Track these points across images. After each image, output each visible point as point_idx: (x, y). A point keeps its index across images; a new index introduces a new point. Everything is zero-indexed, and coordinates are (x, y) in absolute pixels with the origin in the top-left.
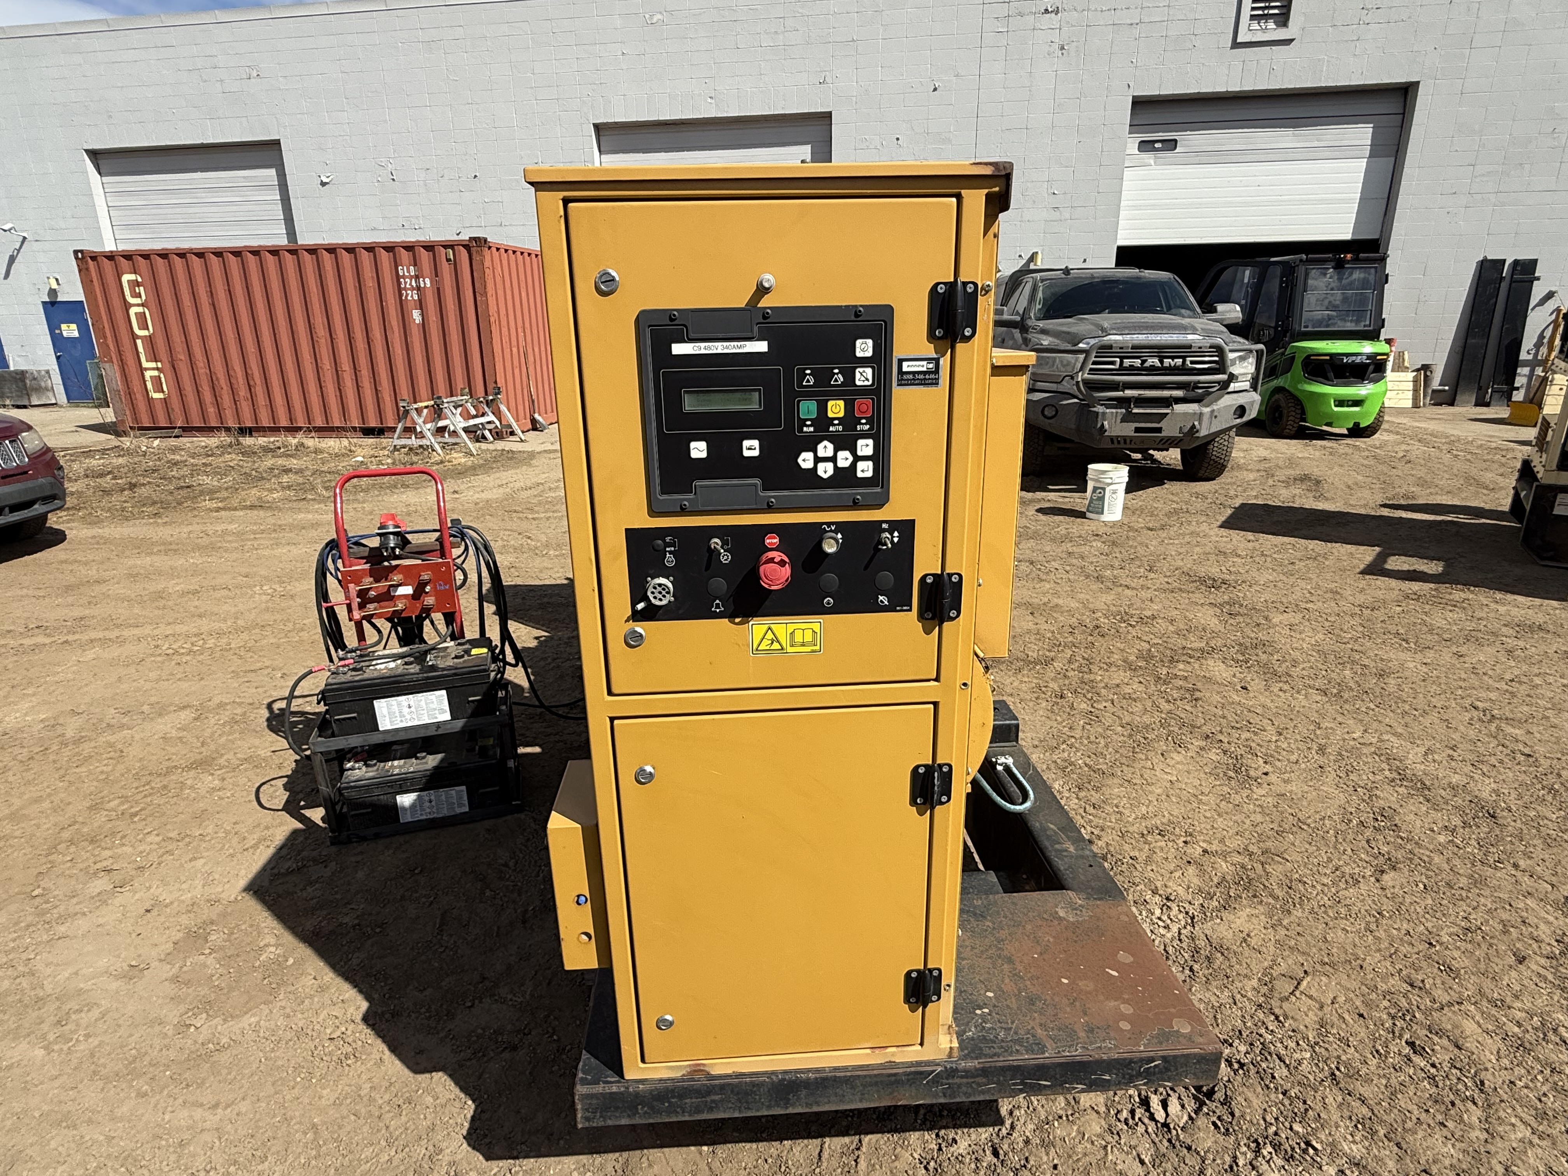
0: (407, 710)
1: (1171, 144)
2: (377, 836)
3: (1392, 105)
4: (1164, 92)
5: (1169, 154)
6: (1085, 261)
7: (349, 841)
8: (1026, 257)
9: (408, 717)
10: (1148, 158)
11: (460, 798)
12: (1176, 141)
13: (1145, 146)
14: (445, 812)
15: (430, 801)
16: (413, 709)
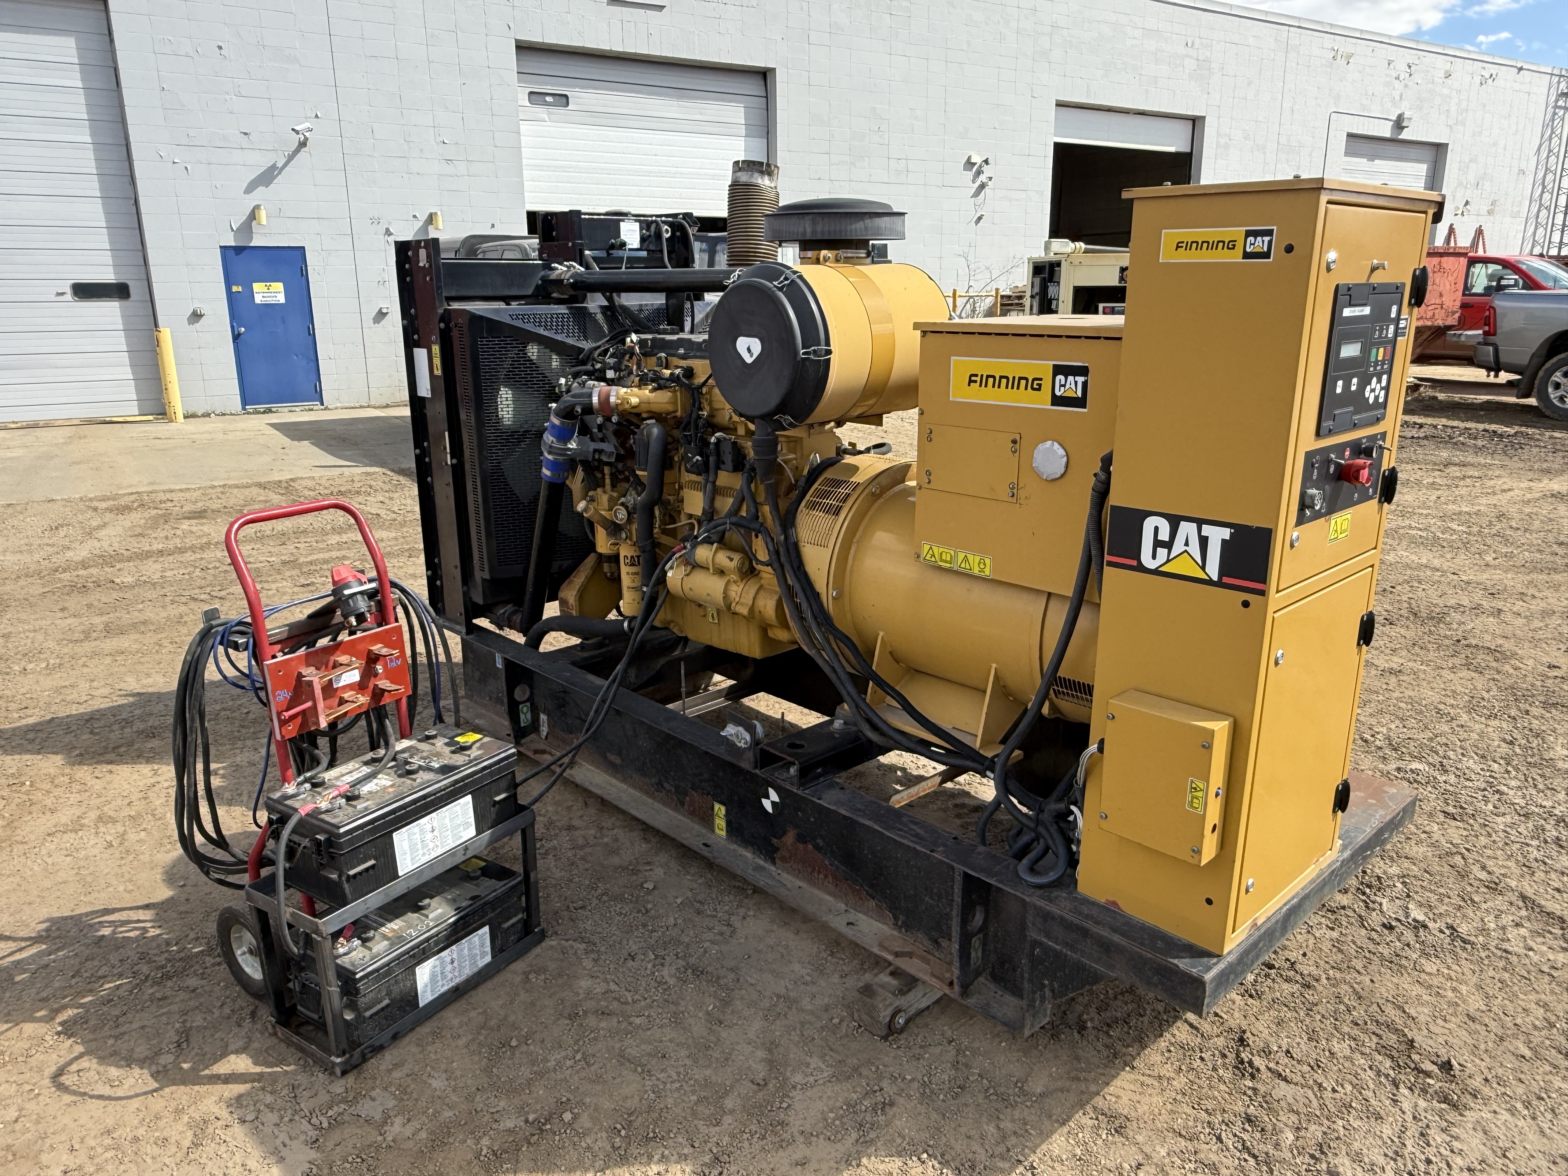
0: (430, 836)
1: (563, 100)
2: (395, 1037)
3: (753, 87)
4: (548, 40)
5: (561, 111)
6: (493, 226)
7: (364, 1059)
8: (422, 217)
9: (431, 845)
10: (541, 112)
11: (482, 945)
12: (566, 96)
13: (535, 97)
14: (468, 971)
15: (452, 962)
16: (436, 833)
